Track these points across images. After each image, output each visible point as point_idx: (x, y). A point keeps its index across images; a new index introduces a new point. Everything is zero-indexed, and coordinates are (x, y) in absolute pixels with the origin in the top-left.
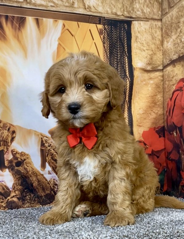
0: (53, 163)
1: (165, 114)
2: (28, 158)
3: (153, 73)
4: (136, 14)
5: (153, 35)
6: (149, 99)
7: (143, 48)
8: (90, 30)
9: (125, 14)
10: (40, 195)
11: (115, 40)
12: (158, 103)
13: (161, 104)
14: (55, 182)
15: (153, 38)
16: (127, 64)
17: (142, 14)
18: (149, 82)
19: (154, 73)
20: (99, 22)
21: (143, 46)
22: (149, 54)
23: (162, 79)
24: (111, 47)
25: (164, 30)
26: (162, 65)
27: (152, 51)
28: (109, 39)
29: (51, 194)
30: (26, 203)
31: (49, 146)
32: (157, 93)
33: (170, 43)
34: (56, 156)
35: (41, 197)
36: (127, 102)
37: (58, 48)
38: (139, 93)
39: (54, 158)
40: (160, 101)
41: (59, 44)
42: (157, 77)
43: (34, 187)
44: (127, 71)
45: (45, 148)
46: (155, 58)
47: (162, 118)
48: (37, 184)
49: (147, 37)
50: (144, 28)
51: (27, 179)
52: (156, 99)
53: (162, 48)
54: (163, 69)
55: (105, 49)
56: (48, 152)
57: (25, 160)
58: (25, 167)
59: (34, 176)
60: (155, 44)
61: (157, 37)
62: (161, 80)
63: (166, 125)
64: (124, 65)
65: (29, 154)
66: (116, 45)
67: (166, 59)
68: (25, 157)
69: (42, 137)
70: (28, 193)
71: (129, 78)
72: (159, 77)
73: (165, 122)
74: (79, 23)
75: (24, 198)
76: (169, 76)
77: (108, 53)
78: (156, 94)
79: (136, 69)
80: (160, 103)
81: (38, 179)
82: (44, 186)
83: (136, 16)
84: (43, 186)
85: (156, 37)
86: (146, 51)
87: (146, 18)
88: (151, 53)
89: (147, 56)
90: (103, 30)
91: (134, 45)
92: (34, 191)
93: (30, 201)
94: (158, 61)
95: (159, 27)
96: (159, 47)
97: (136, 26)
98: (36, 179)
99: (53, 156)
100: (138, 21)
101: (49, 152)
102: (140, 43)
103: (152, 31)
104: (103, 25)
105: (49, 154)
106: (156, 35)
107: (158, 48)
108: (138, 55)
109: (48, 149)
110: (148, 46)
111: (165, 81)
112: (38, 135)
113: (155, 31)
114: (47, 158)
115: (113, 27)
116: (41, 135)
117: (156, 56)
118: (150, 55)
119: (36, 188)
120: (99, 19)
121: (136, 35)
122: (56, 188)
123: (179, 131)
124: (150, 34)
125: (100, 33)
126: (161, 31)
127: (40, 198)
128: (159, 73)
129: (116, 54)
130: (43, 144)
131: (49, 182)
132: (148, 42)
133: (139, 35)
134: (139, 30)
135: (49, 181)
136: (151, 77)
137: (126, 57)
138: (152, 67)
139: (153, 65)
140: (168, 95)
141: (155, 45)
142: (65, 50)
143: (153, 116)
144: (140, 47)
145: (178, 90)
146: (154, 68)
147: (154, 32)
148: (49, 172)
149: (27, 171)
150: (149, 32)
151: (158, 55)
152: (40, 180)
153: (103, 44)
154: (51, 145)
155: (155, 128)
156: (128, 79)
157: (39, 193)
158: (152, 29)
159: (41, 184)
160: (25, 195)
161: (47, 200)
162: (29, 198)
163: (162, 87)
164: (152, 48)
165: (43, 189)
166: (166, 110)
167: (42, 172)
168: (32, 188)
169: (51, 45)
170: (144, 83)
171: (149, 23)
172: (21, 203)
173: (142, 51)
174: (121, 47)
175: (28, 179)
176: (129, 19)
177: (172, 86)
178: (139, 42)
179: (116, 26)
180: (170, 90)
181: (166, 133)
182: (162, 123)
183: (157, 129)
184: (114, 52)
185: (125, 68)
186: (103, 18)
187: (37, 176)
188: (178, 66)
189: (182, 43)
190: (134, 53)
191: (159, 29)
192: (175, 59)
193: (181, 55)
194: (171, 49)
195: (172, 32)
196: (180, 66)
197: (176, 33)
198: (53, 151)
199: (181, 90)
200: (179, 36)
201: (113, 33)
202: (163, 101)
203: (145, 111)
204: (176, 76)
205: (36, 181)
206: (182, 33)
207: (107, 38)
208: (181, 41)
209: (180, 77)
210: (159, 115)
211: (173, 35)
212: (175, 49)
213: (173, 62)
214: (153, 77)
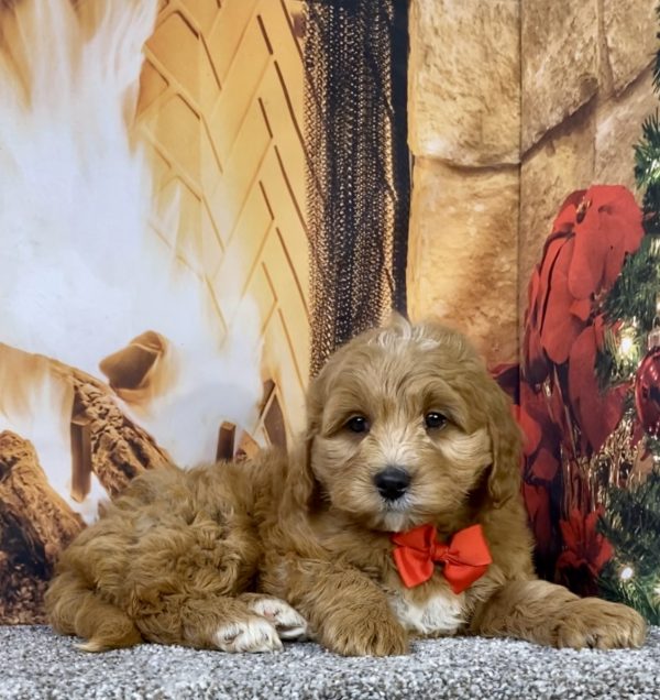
0: (117, 475)
1: (522, 322)
2: (26, 454)
3: (485, 177)
5: (486, 43)
6: (471, 267)
7: (449, 88)
8: (259, 18)
11: (350, 55)
12: (500, 284)
13: (510, 286)
15: (486, 55)
16: (389, 143)
18: (469, 207)
19: (489, 178)
21: (448, 80)
22: (469, 112)
23: (516, 197)
24: (332, 79)
25: (525, 26)
26: (517, 151)
27: (482, 99)
28: (327, 51)
30: (19, 611)
32: (498, 249)
33: (541, 71)
34: (125, 453)
36: (387, 274)
37: (143, 77)
38: (432, 243)
39: (118, 460)
40: (508, 275)
41: (148, 65)
42: (500, 192)
43: (47, 556)
44: (389, 167)
45: (89, 422)
46: (491, 124)
47: (514, 336)
48: (57, 547)
49: (466, 51)
50: (456, 19)
51: (23, 529)
52: (494, 269)
53: (518, 90)
54: (520, 165)
55: (312, 84)
56: (97, 436)
57: (15, 460)
58: (16, 486)
59: (48, 517)
60: (491, 75)
61: (502, 53)
62: (514, 201)
63: (523, 358)
64: (379, 143)
65: (32, 441)
66: (351, 72)
67: (529, 128)
68: (15, 452)
69: (78, 383)
70: (25, 576)
71: (395, 192)
72: (508, 193)
73: (522, 351)
75: (11, 593)
76: (535, 189)
77: (324, 102)
78: (491, 251)
79: (418, 162)
80: (509, 283)
81: (60, 530)
85: (498, 50)
86: (459, 98)
88: (475, 106)
89: (463, 118)
90: (308, 18)
91: (419, 78)
92: (47, 571)
93: (33, 604)
94: (506, 136)
95: (510, 17)
96: (507, 86)
97: (425, 8)
98: (56, 528)
99: (115, 450)
101: (103, 438)
102: (440, 71)
103: (482, 29)
104: (306, 1)
105: (101, 442)
106: (497, 45)
107: (504, 90)
108: (432, 112)
109: (97, 425)
110: (467, 80)
111: (524, 207)
112: (64, 376)
113: (495, 29)
114: (94, 459)
115: (342, 9)
116: (75, 376)
117: (494, 119)
118: (473, 115)
119: (53, 559)
121: (425, 40)
123: (560, 380)
124: (476, 41)
125: (297, 28)
126: (516, 31)
128: (507, 179)
129: (351, 105)
130: (79, 409)
132: (468, 69)
133: (435, 42)
134: (437, 23)
136: (477, 190)
137: (388, 119)
138: (481, 157)
139: (485, 152)
140: (533, 256)
141: (492, 79)
142: (168, 83)
143: (482, 326)
144: (439, 83)
145: (559, 235)
146: (490, 159)
147: (493, 33)
149: (23, 500)
150: (473, 32)
151: (505, 116)
152: (69, 533)
153: (306, 68)
154: (110, 414)
156: (391, 194)
158: (482, 21)
160: (14, 582)
162: (29, 595)
163: (515, 229)
164: (480, 90)
166: (526, 306)
167: (76, 507)
168: (42, 560)
169: (117, 67)
170: (452, 210)
173: (444, 100)
174: (371, 83)
175: (27, 529)
177: (545, 222)
178: (435, 65)
179: (352, 9)
180: (538, 236)
181: (523, 387)
182: (513, 354)
184: (343, 100)
185: (381, 156)
187: (58, 520)
188: (564, 151)
189: (574, 67)
190: (417, 106)
191: (510, 22)
192: (554, 124)
193: (572, 110)
194: (545, 93)
195: (547, 31)
196: (569, 150)
197: (560, 35)
198: (114, 435)
199: (569, 232)
200: (566, 42)
201: (342, 30)
202: (518, 276)
203: (453, 309)
204: (555, 185)
205: (55, 537)
206: (577, 29)
207: (322, 47)
208: (573, 60)
209: (569, 188)
210: (503, 325)
211: (550, 43)
212: (554, 91)
213: (548, 138)
214: (485, 189)
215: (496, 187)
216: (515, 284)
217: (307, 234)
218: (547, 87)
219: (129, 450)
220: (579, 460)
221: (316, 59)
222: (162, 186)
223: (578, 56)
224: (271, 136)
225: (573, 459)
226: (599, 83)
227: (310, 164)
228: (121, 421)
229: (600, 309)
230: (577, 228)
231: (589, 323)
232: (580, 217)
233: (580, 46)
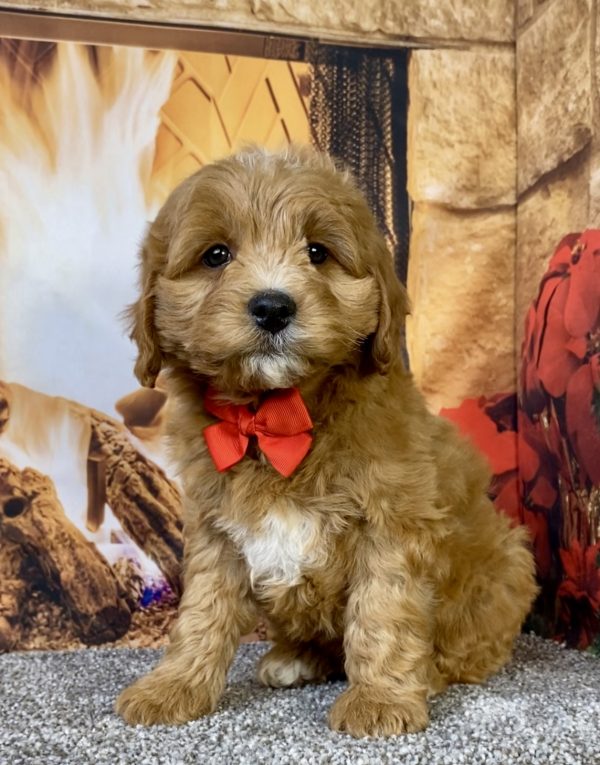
0: (129, 507)
1: (519, 354)
2: (45, 489)
3: (482, 217)
4: (424, 27)
5: (483, 93)
6: (468, 304)
7: (447, 136)
8: (267, 81)
9: (388, 28)
10: (83, 611)
11: (352, 110)
12: (497, 318)
13: (507, 320)
14: (132, 571)
15: (483, 104)
16: (389, 190)
17: (445, 27)
18: (466, 247)
19: (485, 219)
20: (298, 54)
21: (446, 129)
22: (468, 159)
23: (512, 236)
24: (336, 133)
25: (520, 77)
26: (513, 192)
27: (479, 145)
28: (331, 107)
29: (118, 609)
30: (35, 636)
31: (116, 452)
32: (495, 285)
33: (536, 118)
34: (137, 486)
35: (86, 617)
37: (159, 140)
38: (430, 282)
39: (130, 492)
40: (505, 309)
41: (164, 127)
42: (496, 232)
43: (62, 583)
44: (389, 212)
46: (488, 168)
47: (511, 365)
48: (72, 575)
49: (463, 102)
50: (453, 72)
51: (41, 558)
52: (491, 304)
53: (514, 135)
54: (516, 206)
55: (317, 139)
56: (112, 470)
57: (35, 494)
58: (36, 519)
59: (64, 546)
60: (488, 122)
61: (499, 101)
62: (510, 240)
63: (520, 388)
64: (379, 191)
65: (51, 477)
66: (354, 125)
67: (524, 171)
68: (35, 487)
69: (95, 422)
70: (41, 603)
71: (395, 237)
72: (504, 232)
73: (519, 382)
74: (231, 58)
75: (28, 619)
76: (531, 230)
78: (489, 288)
79: (418, 207)
80: (505, 316)
81: (75, 559)
82: (97, 581)
83: (426, 32)
84: (92, 580)
85: (495, 99)
86: (457, 146)
87: (462, 39)
88: (473, 152)
89: (460, 163)
90: (313, 79)
91: (417, 127)
92: (61, 596)
93: (48, 629)
94: (502, 179)
95: (505, 68)
96: (503, 133)
97: (424, 64)
98: (72, 557)
99: (128, 483)
100: (432, 48)
101: (116, 472)
102: (439, 121)
103: (479, 80)
104: (312, 63)
105: (115, 476)
106: (494, 94)
107: (500, 136)
108: (430, 159)
109: (111, 461)
110: (465, 129)
111: (521, 245)
112: (82, 416)
113: (492, 80)
114: (109, 492)
115: (345, 69)
116: (93, 416)
117: (491, 164)
118: (470, 160)
119: (69, 587)
120: (299, 46)
121: (424, 93)
122: (135, 590)
123: (556, 413)
124: (472, 92)
125: (303, 88)
126: (511, 81)
127: (82, 622)
128: (503, 219)
129: (354, 157)
130: (95, 446)
131: (114, 570)
132: (466, 118)
133: (434, 95)
134: (435, 76)
135: (115, 566)
136: (474, 231)
137: (388, 168)
138: (479, 199)
139: (482, 194)
140: (530, 291)
141: (488, 126)
142: (182, 144)
143: (479, 358)
144: (438, 132)
145: (555, 275)
146: (487, 201)
147: (489, 83)
148: (113, 534)
149: (42, 532)
150: (470, 84)
151: (501, 160)
152: (83, 561)
153: (311, 124)
154: (124, 450)
155: (482, 401)
156: (391, 238)
157: (78, 606)
158: (479, 73)
159: (86, 576)
160: (31, 609)
161: (104, 627)
162: (44, 621)
163: (512, 266)
164: (477, 137)
165: (94, 592)
166: (523, 339)
167: (90, 536)
168: (58, 588)
169: (135, 130)
170: (450, 250)
171: (469, 56)
172: (19, 635)
173: (443, 147)
174: (373, 135)
175: (44, 559)
176: (402, 44)
177: (541, 260)
178: (434, 116)
179: (355, 68)
180: (534, 274)
181: (522, 416)
182: (509, 384)
183: (491, 404)
184: (346, 152)
185: (381, 203)
186: (313, 42)
187: (73, 549)
188: (559, 195)
189: (568, 117)
190: (417, 154)
191: (505, 73)
192: (548, 169)
193: (566, 157)
194: (539, 139)
195: (542, 82)
196: (564, 194)
197: (553, 86)
198: (127, 468)
199: (565, 271)
200: (560, 93)
201: (345, 88)
202: (515, 310)
203: (451, 343)
204: (551, 226)
205: (71, 565)
206: (570, 82)
207: (326, 105)
208: (566, 110)
209: (564, 230)
210: (500, 357)
211: (544, 93)
212: (549, 138)
213: (544, 182)
214: (482, 230)
215: (491, 227)
216: (512, 317)
218: (542, 134)
219: (141, 483)
220: (578, 492)
221: (320, 115)
223: (571, 107)
225: (571, 491)
226: (592, 133)
228: (134, 457)
229: (596, 349)
230: (572, 269)
231: (586, 361)
232: (576, 259)
233: (573, 97)
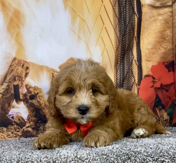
1: (174, 49)
2: (40, 92)
3: (162, 9)
6: (158, 34)
12: (167, 38)
16: (135, 1)
18: (158, 18)
19: (163, 9)
23: (171, 14)
26: (171, 1)
30: (40, 133)
32: (166, 29)
36: (136, 38)
38: (147, 28)
40: (170, 36)
42: (166, 13)
44: (136, 8)
47: (172, 52)
51: (40, 112)
52: (165, 35)
54: (172, 5)
57: (38, 93)
58: (38, 100)
59: (46, 108)
63: (175, 59)
64: (132, 2)
65: (42, 89)
68: (38, 91)
69: (53, 72)
70: (41, 124)
71: (137, 15)
72: (169, 13)
73: (174, 57)
75: (38, 128)
78: (164, 30)
79: (144, 6)
80: (170, 38)
93: (43, 131)
111: (174, 16)
112: (50, 71)
116: (52, 70)
128: (168, 9)
136: (160, 13)
138: (161, 3)
143: (162, 50)
146: (163, 4)
149: (40, 104)
155: (164, 63)
160: (38, 125)
162: (42, 129)
163: (171, 23)
166: (175, 44)
168: (45, 119)
170: (153, 19)
172: (36, 132)
175: (41, 112)
181: (175, 67)
182: (171, 58)
183: (166, 64)
185: (133, 5)
202: (173, 36)
203: (153, 46)
210: (168, 50)
214: (162, 13)
215: (165, 12)
216: (172, 38)
217: (113, 28)
222: (74, 18)
224: (103, 2)
227: (114, 9)
